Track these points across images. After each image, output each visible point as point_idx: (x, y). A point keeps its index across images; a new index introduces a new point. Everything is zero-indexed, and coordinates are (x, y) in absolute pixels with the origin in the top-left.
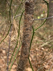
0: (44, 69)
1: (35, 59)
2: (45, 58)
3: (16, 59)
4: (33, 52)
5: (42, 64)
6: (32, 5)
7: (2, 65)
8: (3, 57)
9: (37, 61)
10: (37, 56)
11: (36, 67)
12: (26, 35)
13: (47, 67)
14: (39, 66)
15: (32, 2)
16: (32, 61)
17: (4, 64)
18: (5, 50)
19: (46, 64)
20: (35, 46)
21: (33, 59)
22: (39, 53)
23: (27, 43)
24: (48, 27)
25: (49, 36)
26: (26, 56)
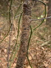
0: (43, 67)
1: (35, 58)
2: (45, 57)
3: (16, 58)
4: (34, 51)
5: (42, 63)
6: (29, 6)
7: (4, 63)
8: (4, 55)
9: (37, 59)
10: (37, 55)
11: (36, 66)
12: (24, 35)
13: (46, 65)
14: (39, 65)
15: (29, 4)
16: (32, 59)
17: (5, 62)
18: (6, 49)
19: (46, 63)
20: (35, 45)
21: (33, 58)
22: (39, 52)
23: (25, 42)
24: (48, 28)
25: (49, 36)
26: (24, 54)
